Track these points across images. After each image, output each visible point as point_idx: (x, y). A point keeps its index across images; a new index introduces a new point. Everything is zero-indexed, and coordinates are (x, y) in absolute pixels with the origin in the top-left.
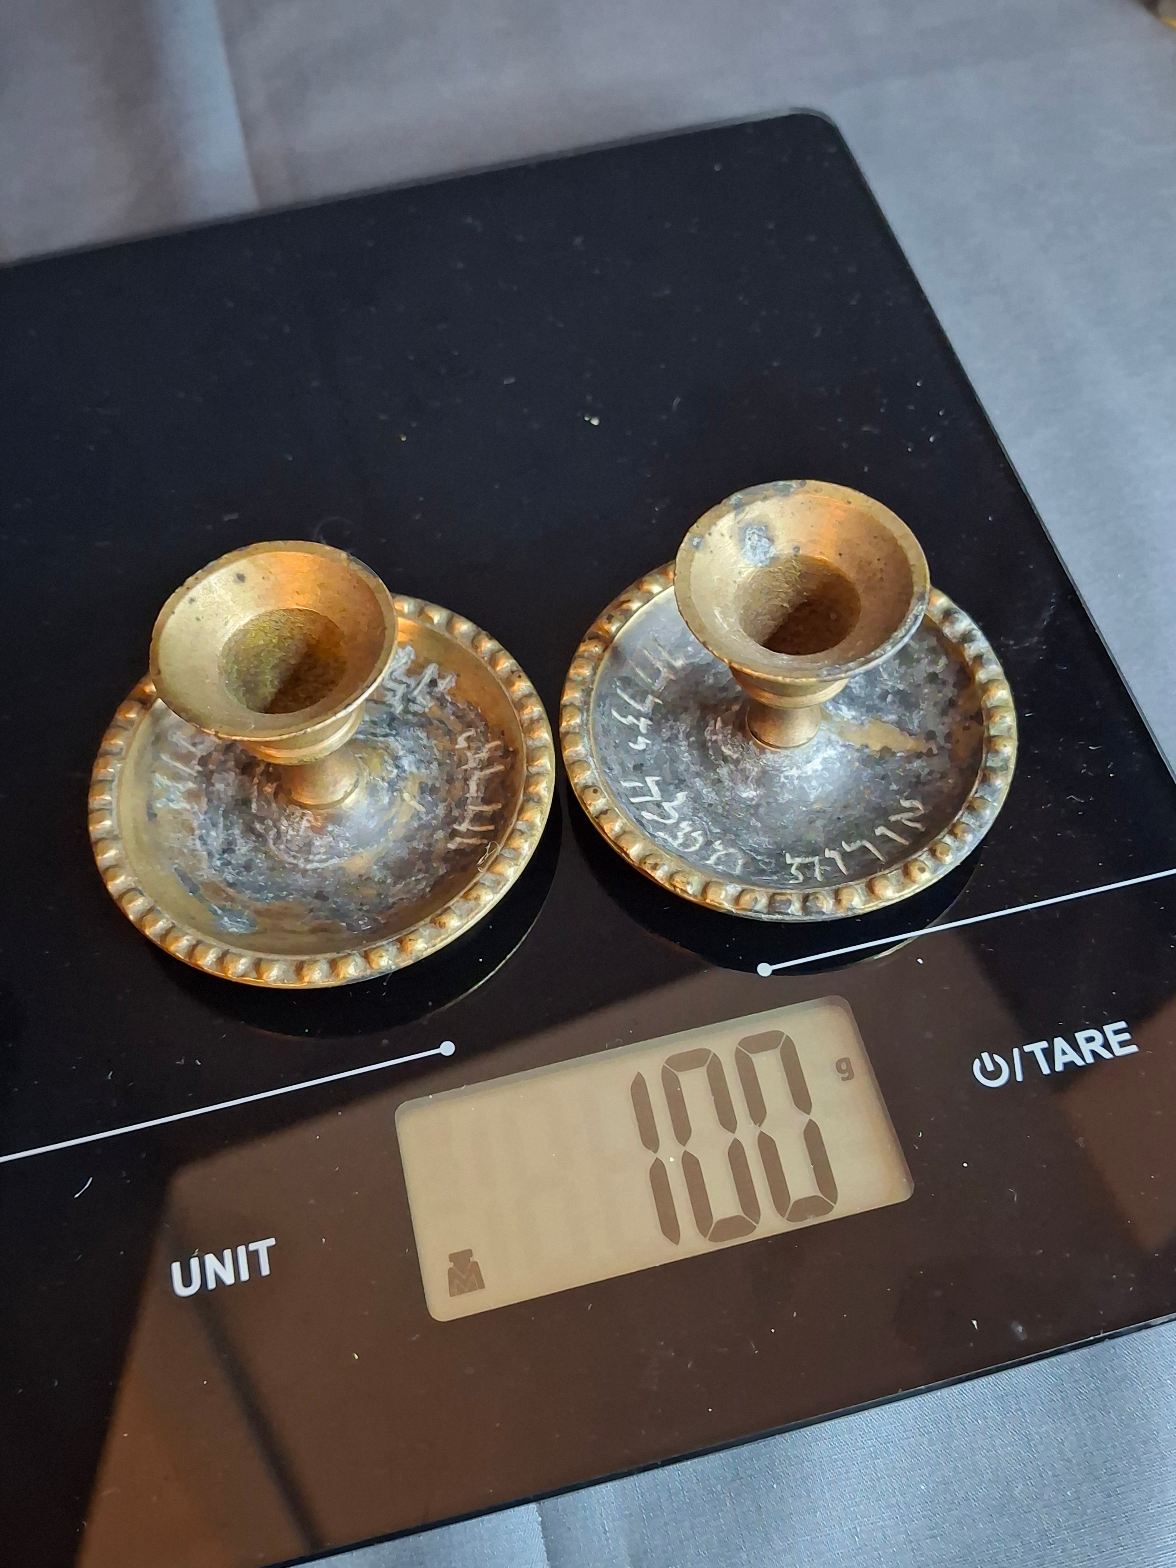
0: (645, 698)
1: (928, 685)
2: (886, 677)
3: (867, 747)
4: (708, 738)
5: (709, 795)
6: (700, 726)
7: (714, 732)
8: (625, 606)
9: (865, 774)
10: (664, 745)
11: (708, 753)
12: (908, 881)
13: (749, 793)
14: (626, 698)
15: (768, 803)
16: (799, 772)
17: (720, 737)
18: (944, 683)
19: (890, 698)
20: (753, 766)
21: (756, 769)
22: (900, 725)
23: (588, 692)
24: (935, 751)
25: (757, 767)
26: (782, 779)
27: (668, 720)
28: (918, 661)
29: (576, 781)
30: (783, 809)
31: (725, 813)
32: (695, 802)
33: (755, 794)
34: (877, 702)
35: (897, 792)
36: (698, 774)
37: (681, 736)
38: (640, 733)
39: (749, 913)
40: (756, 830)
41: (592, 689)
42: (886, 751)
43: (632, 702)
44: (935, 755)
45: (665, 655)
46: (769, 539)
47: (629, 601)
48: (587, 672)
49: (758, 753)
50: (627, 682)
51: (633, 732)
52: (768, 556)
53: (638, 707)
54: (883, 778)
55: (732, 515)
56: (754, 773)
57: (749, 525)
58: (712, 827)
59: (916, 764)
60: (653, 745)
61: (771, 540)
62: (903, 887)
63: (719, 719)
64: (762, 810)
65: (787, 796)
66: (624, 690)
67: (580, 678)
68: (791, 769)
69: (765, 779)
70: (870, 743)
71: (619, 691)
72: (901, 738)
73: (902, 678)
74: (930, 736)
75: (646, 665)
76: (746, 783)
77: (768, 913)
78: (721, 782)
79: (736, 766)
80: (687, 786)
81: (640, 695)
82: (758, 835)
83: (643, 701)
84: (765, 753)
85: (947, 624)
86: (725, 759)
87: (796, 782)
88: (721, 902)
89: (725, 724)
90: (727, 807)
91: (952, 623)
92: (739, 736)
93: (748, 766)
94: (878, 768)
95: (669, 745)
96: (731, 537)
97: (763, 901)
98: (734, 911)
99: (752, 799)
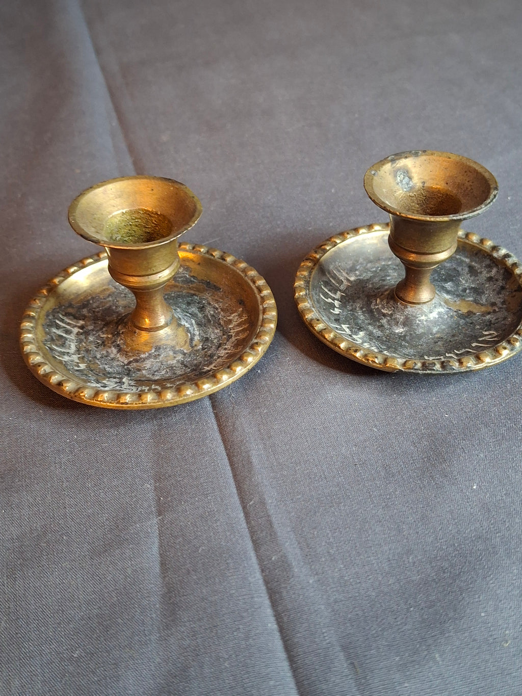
0: (337, 292)
1: (488, 283)
2: (464, 282)
3: (460, 311)
4: (373, 308)
5: (377, 332)
6: (368, 304)
7: (376, 305)
8: (323, 247)
9: (461, 322)
10: (349, 312)
11: (374, 315)
12: (498, 354)
13: (399, 330)
14: (326, 290)
15: (411, 334)
16: (426, 318)
17: (380, 306)
18: (497, 280)
19: (468, 291)
20: (400, 316)
21: (402, 317)
22: (476, 302)
23: (307, 282)
24: (497, 310)
25: (403, 316)
26: (418, 322)
27: (349, 302)
28: (481, 273)
29: (306, 317)
30: (420, 337)
31: (387, 340)
32: (370, 336)
33: (403, 330)
34: (461, 293)
35: (481, 329)
36: (369, 324)
37: (358, 309)
38: (335, 307)
39: (412, 371)
40: (405, 347)
41: (310, 281)
42: (470, 314)
43: (330, 293)
44: (498, 312)
45: (344, 274)
46: (409, 178)
47: (325, 245)
48: (306, 273)
49: (403, 309)
50: (327, 284)
51: (333, 306)
52: (409, 186)
53: (333, 296)
54: (471, 323)
55: (390, 164)
56: (401, 320)
57: (399, 169)
58: (381, 346)
59: (488, 317)
60: (343, 312)
61: (410, 178)
62: (495, 357)
63: (378, 299)
64: (407, 338)
65: (421, 331)
66: (325, 287)
67: (302, 276)
68: (422, 316)
69: (407, 322)
70: (461, 309)
71: (323, 287)
72: (477, 307)
73: (473, 281)
74: (493, 304)
75: (335, 277)
76: (397, 325)
77: (423, 370)
78: (383, 326)
79: (391, 318)
80: (364, 329)
81: (335, 290)
82: (407, 349)
83: (335, 294)
84: (407, 308)
85: (494, 252)
86: (384, 315)
87: (425, 323)
88: (395, 365)
89: (382, 300)
90: (388, 338)
91: (497, 251)
92: (392, 302)
93: (398, 316)
94: (467, 320)
95: (352, 312)
96: (390, 174)
97: (419, 365)
98: (403, 370)
99: (401, 333)
